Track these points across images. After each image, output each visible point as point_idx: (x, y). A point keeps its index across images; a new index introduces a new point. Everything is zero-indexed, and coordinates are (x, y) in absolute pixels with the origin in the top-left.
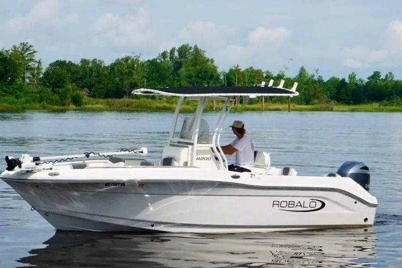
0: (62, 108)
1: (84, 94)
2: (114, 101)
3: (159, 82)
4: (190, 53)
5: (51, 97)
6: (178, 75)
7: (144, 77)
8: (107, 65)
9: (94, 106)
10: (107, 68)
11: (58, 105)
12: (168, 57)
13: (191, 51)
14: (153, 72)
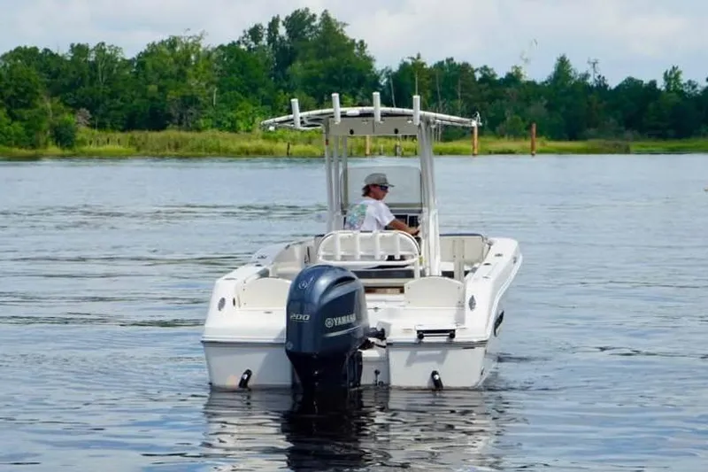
0: (30, 152)
1: (79, 122)
2: (147, 138)
3: (245, 94)
4: (312, 28)
5: (6, 128)
6: (287, 78)
7: (212, 83)
8: (128, 57)
9: (101, 148)
10: (130, 62)
11: (21, 147)
12: (264, 39)
13: (313, 24)
14: (231, 71)
